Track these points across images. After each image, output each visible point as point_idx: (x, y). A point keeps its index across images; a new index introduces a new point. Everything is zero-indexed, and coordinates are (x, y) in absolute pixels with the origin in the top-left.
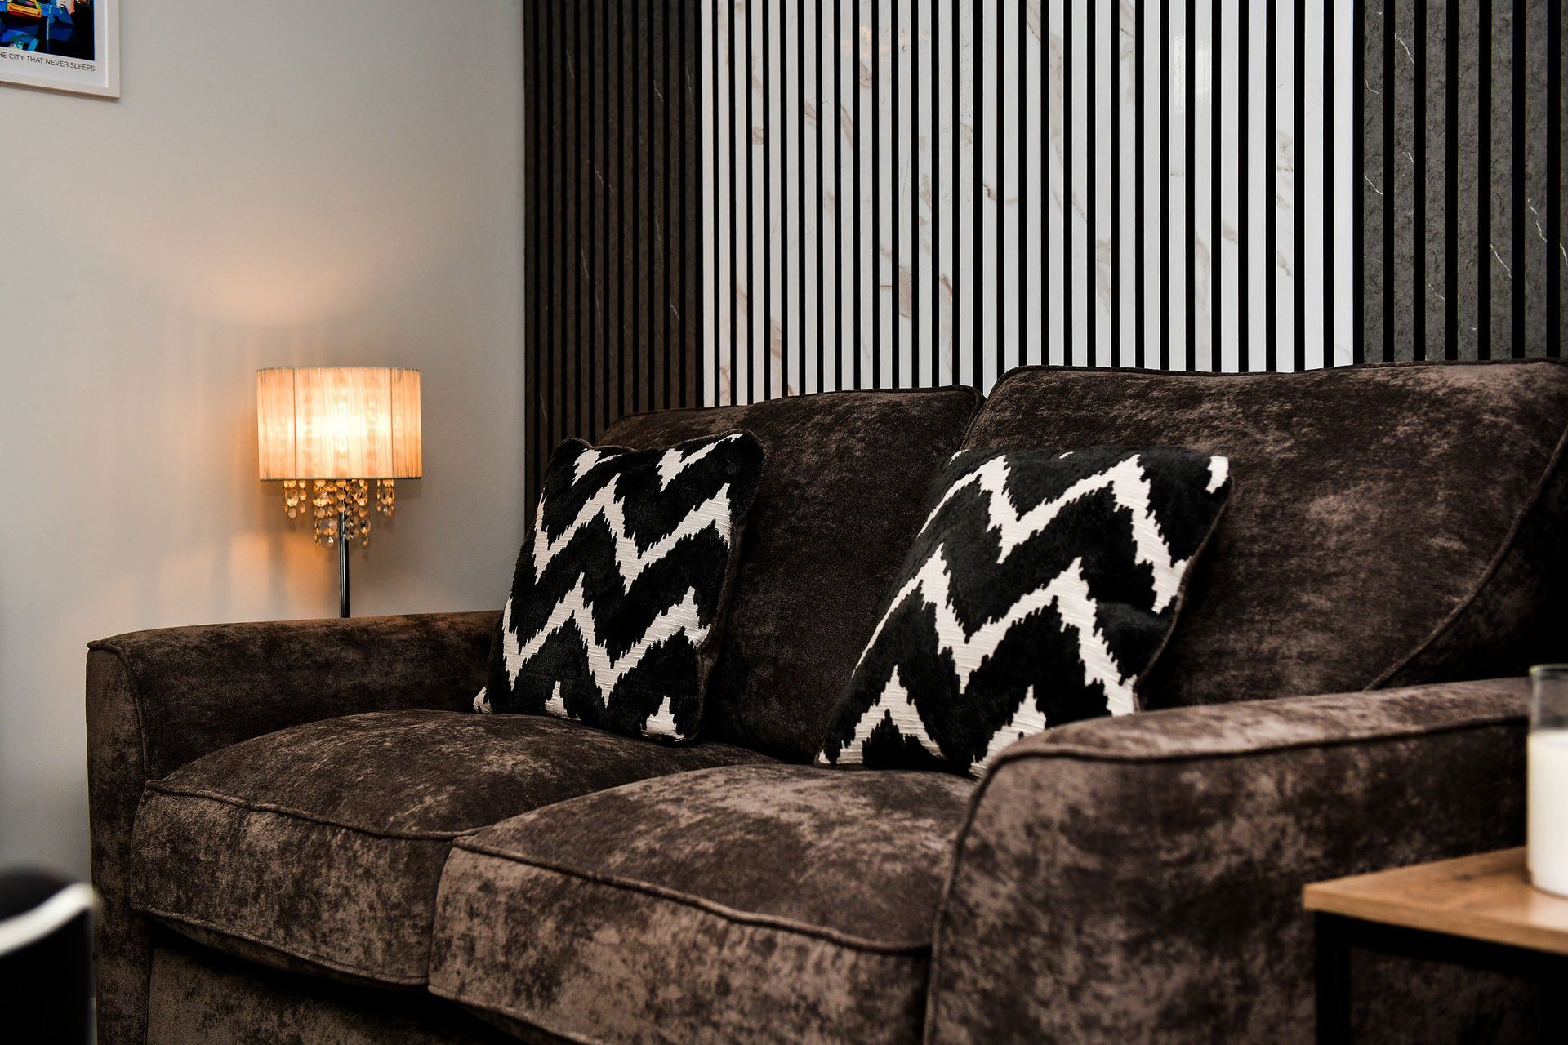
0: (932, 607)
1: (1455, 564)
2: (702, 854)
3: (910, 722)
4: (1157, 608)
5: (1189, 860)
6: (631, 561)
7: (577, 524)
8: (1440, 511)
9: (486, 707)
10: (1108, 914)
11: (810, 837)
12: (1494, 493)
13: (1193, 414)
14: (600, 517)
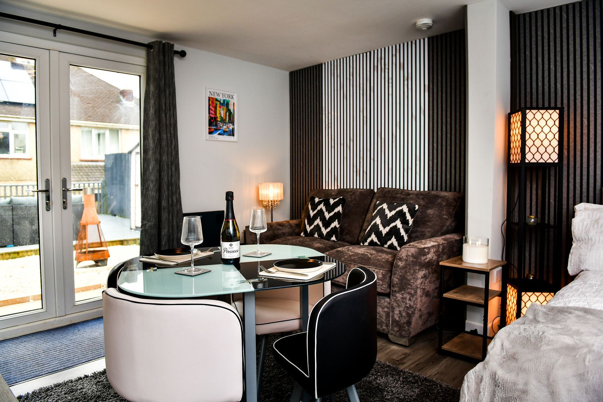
0: (378, 225)
1: (447, 219)
2: (356, 258)
3: (375, 240)
4: (410, 225)
5: (425, 259)
6: (327, 216)
7: (317, 209)
8: (444, 213)
9: (304, 236)
10: (417, 266)
11: (370, 256)
12: (451, 210)
13: (410, 197)
14: (321, 209)
